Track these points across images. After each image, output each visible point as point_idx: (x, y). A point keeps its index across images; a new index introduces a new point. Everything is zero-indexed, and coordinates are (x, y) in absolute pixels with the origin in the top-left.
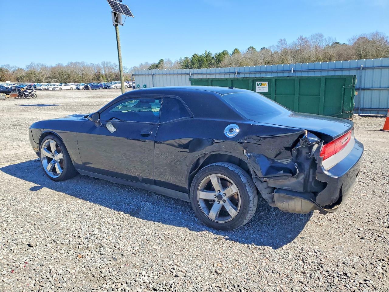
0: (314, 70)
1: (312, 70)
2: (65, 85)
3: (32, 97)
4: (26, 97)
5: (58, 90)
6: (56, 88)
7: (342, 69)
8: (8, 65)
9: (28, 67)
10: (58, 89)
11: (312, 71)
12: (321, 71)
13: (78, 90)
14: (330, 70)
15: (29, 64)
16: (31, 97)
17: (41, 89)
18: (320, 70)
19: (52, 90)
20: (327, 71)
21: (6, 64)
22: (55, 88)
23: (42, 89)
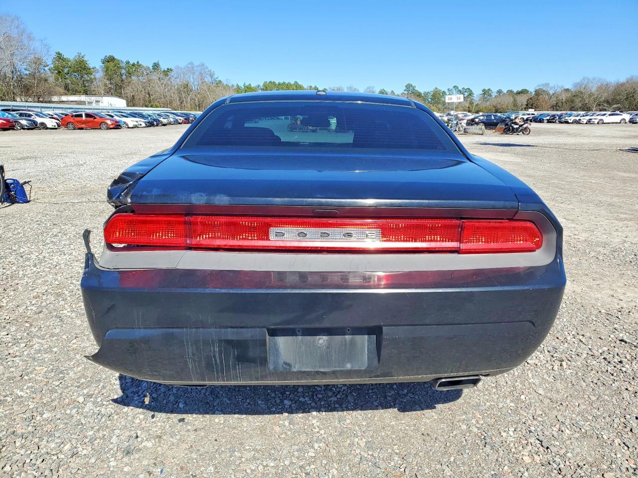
2: (612, 115)
3: (523, 133)
4: (514, 132)
5: (596, 123)
6: (593, 120)
8: (547, 84)
9: (576, 85)
10: (596, 121)
13: (633, 123)
15: (578, 81)
16: (521, 132)
17: (568, 121)
19: (586, 123)
21: (544, 83)
22: (591, 119)
23: (570, 122)
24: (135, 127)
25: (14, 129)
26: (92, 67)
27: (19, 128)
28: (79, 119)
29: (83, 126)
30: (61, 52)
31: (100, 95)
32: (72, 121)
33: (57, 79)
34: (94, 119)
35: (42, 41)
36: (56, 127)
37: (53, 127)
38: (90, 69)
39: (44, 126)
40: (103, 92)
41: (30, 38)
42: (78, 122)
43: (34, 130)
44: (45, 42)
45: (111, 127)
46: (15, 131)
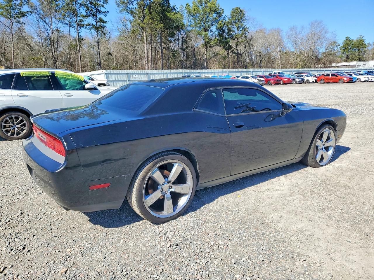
24: (367, 81)
25: (292, 83)
26: (367, 43)
27: (295, 83)
28: (327, 77)
29: (329, 81)
30: (349, 37)
31: (369, 60)
32: (323, 78)
33: (343, 53)
34: (336, 77)
35: (333, 32)
36: (315, 82)
37: (313, 82)
38: (365, 45)
39: (308, 81)
40: (370, 58)
41: (326, 32)
42: (327, 79)
43: (302, 84)
44: (334, 33)
45: (346, 81)
46: (292, 85)
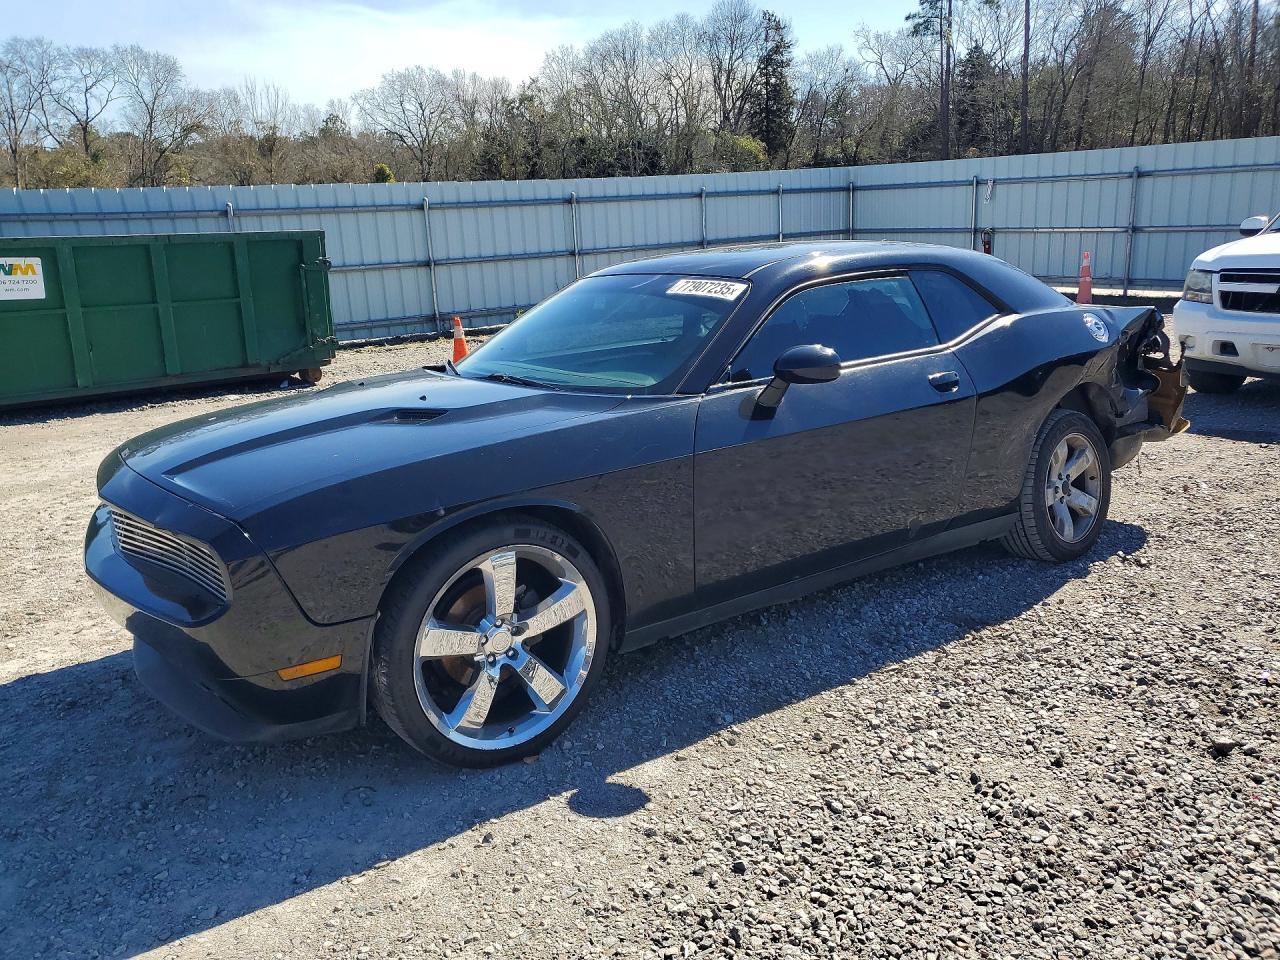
0: (74, 217)
1: (68, 217)
7: (172, 214)
11: (67, 220)
12: (100, 220)
14: (133, 216)
18: (97, 214)
20: (124, 219)
